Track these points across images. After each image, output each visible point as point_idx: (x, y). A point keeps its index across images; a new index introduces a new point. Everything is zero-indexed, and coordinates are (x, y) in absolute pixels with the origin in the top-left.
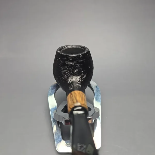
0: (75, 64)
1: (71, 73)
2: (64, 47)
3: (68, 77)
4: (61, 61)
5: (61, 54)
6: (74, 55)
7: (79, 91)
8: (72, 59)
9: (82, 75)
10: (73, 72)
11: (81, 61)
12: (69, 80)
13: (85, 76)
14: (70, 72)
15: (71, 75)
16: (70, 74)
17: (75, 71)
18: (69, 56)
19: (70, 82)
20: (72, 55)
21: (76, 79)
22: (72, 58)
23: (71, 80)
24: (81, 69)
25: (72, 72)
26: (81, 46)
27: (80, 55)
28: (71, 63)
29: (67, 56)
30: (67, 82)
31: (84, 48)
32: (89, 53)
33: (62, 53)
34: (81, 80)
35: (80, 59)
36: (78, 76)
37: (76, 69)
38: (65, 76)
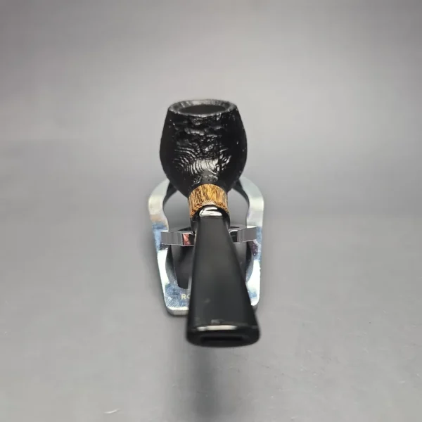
0: (206, 134)
1: (199, 154)
2: (185, 102)
3: (191, 163)
4: (177, 129)
5: (177, 114)
6: (204, 116)
7: (212, 185)
8: (199, 124)
9: (221, 157)
10: (202, 151)
11: (219, 128)
12: (194, 169)
13: (228, 161)
14: (196, 151)
15: (197, 158)
16: (196, 155)
17: (207, 149)
18: (194, 117)
19: (196, 172)
20: (199, 116)
21: (208, 166)
22: (199, 121)
23: (197, 167)
24: (218, 146)
25: (199, 152)
26: (219, 101)
27: (218, 114)
28: (198, 133)
29: (189, 116)
30: (189, 172)
31: (228, 104)
32: (235, 112)
33: (179, 113)
34: (218, 169)
35: (217, 123)
36: (213, 159)
37: (208, 146)
38: (184, 160)
